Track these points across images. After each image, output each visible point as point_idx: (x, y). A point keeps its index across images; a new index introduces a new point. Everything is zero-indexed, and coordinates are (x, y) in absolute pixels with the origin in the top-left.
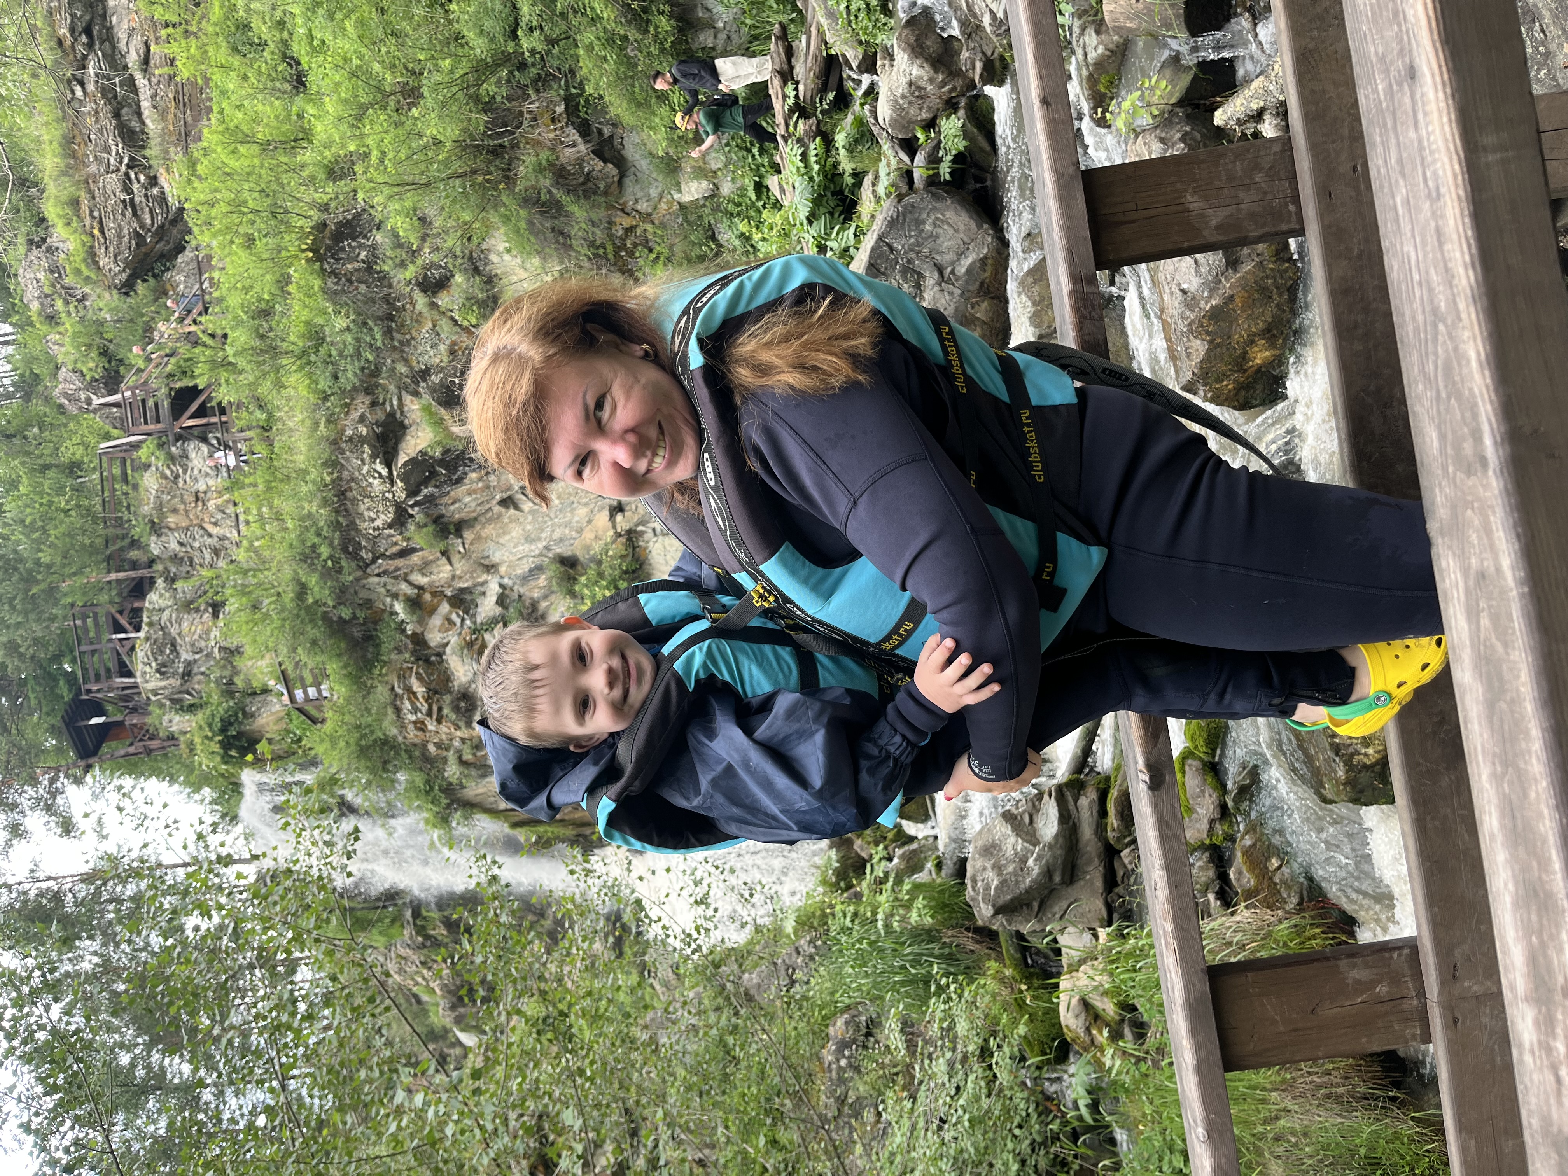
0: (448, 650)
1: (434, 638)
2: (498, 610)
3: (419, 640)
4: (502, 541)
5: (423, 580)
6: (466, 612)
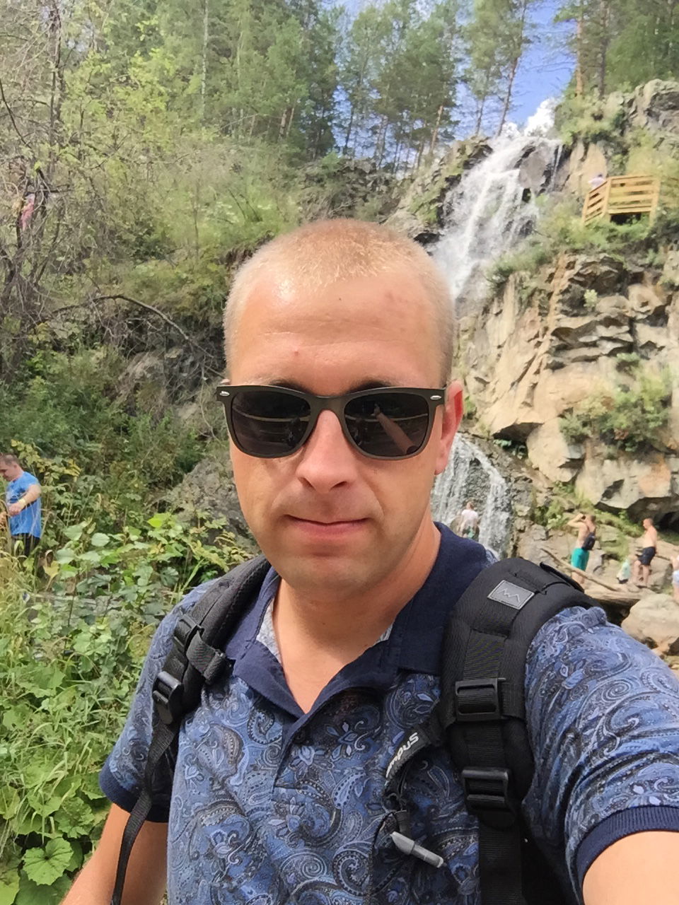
0: (623, 298)
1: (635, 290)
2: (643, 341)
3: (637, 278)
6: (648, 318)
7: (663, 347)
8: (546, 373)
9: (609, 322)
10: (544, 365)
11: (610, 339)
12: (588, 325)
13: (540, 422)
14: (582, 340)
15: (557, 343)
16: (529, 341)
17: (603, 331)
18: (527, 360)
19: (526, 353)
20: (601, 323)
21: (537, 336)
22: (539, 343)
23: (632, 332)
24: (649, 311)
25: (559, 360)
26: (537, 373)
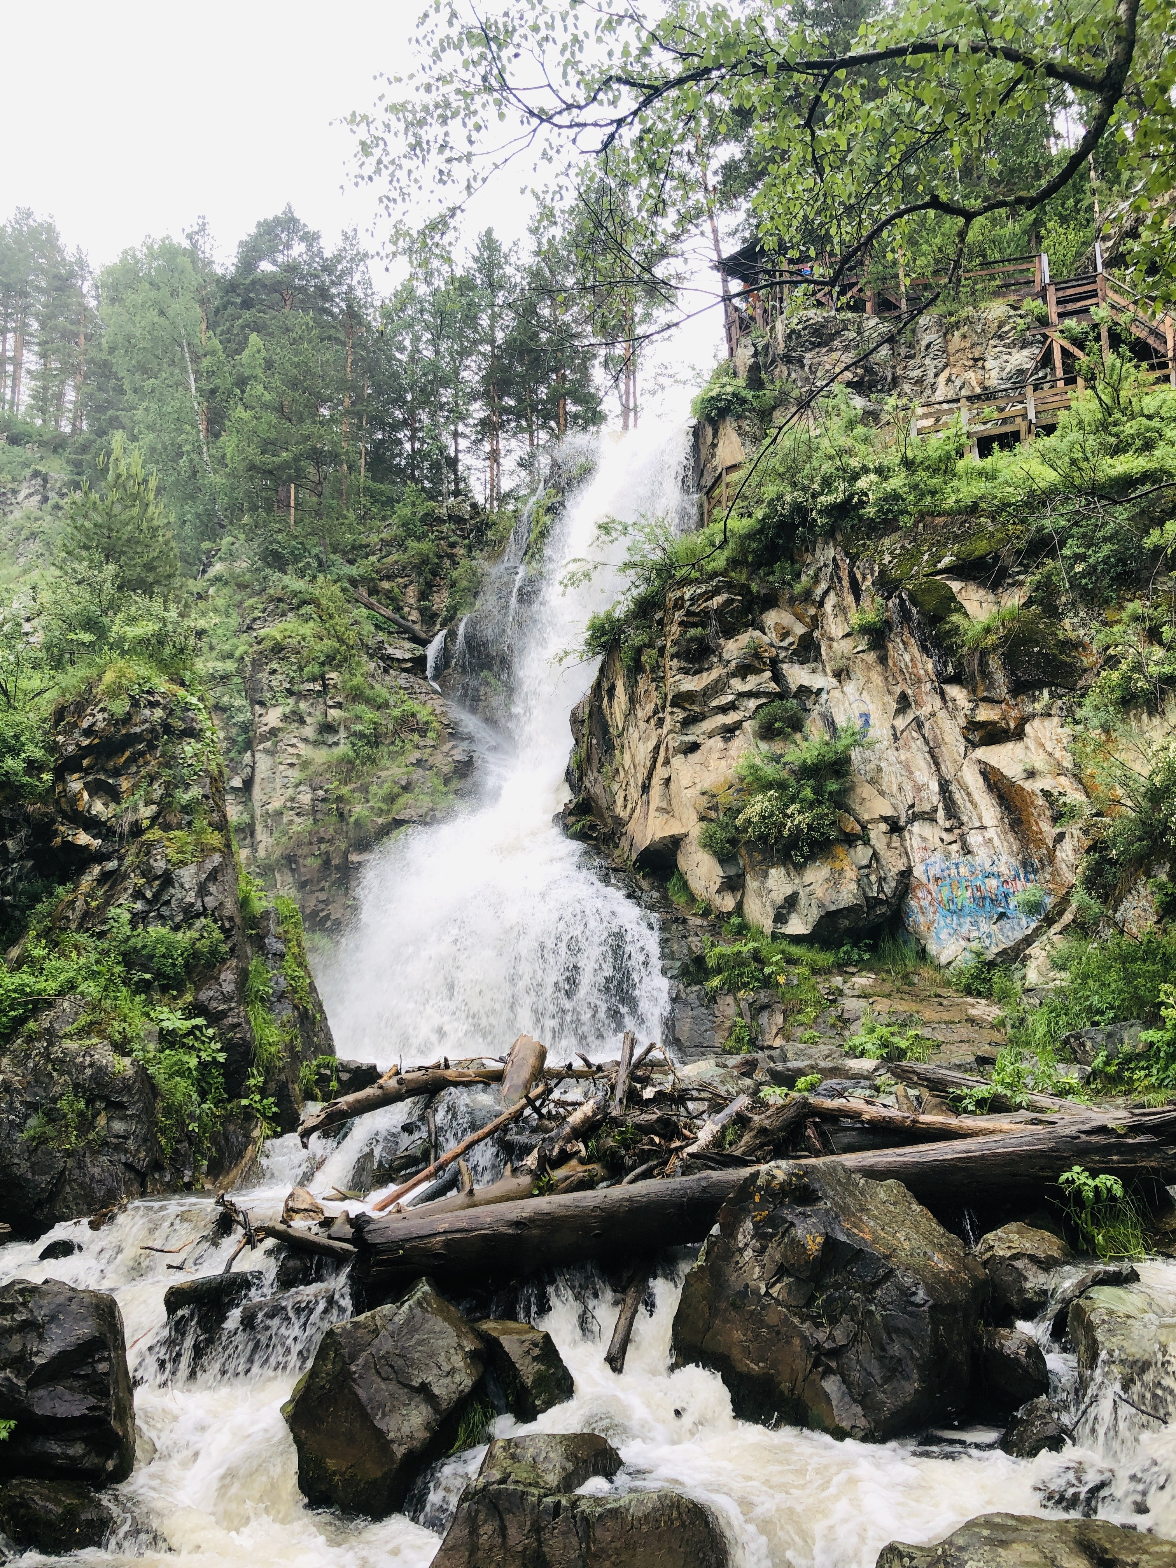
0: (757, 633)
1: (771, 618)
2: (794, 688)
3: (770, 602)
4: (865, 693)
5: (828, 606)
6: (794, 653)
7: (820, 691)
8: (678, 761)
9: (744, 671)
10: (671, 751)
11: (750, 695)
12: (717, 682)
13: (683, 831)
14: (715, 703)
15: (680, 715)
16: (648, 721)
17: (738, 685)
18: (651, 748)
19: (648, 738)
20: (733, 675)
21: (656, 712)
22: (660, 723)
23: (777, 677)
24: (792, 644)
25: (691, 738)
26: (667, 762)
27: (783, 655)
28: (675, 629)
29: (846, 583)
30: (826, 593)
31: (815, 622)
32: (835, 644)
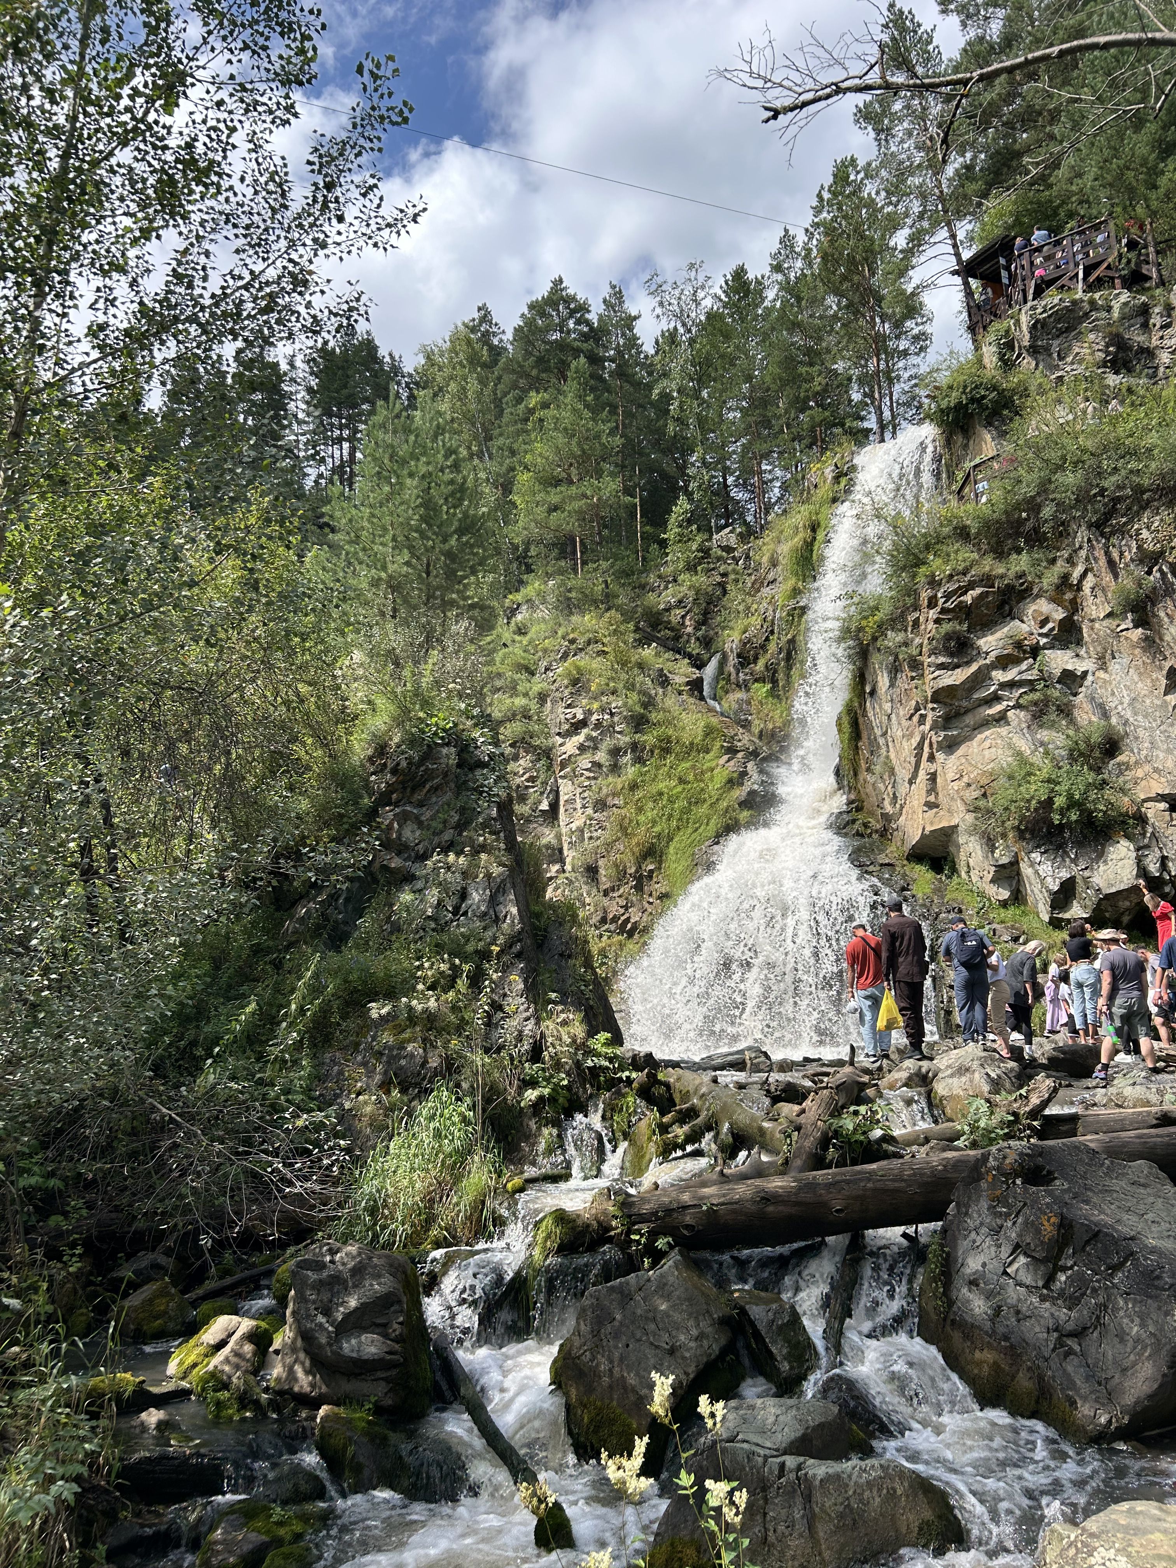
0: (1017, 622)
1: (1028, 607)
2: (1057, 672)
3: (1026, 593)
4: (1131, 671)
5: (1087, 588)
6: (1056, 638)
7: (1085, 673)
8: (940, 756)
9: (1004, 662)
10: (935, 747)
11: (1011, 685)
12: (975, 674)
13: (953, 823)
14: (977, 696)
15: (942, 711)
16: (910, 718)
17: (1000, 676)
18: (915, 745)
19: (911, 735)
20: (993, 666)
21: (917, 709)
22: (922, 719)
23: (1038, 664)
24: (1053, 629)
26: (932, 758)
27: (1045, 640)
28: (931, 625)
29: (1103, 561)
30: (1084, 575)
31: (1074, 607)
32: (1097, 625)
